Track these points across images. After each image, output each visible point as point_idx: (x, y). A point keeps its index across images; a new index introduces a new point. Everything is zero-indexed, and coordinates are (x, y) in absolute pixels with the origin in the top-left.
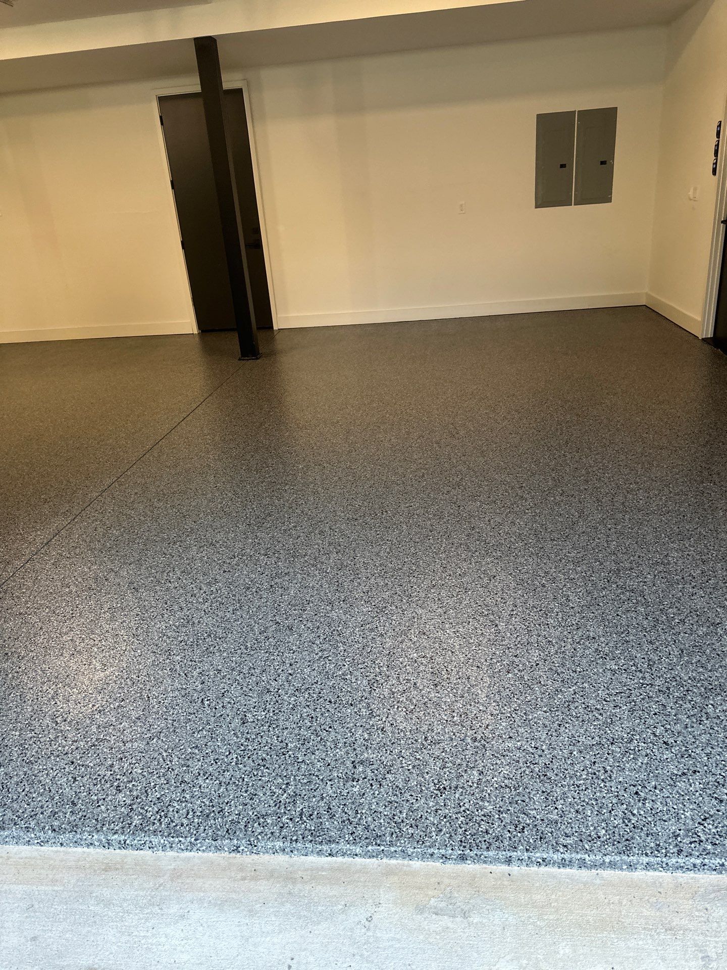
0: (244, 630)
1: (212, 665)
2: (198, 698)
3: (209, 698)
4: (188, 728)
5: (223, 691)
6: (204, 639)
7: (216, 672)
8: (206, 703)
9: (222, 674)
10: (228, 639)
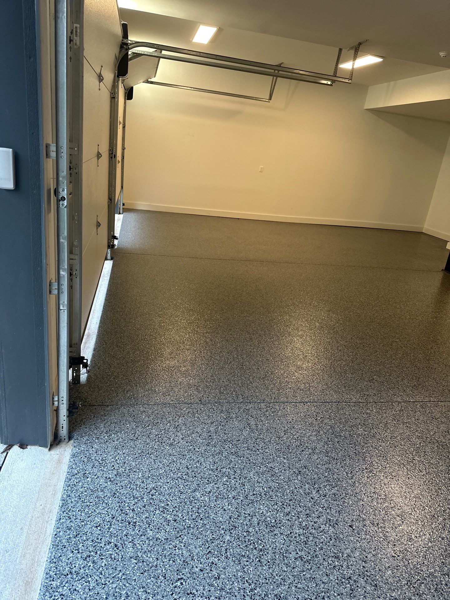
0: (277, 578)
1: (224, 568)
2: (183, 574)
3: (184, 583)
4: (149, 581)
5: (194, 591)
6: (256, 548)
7: (216, 576)
8: (179, 584)
9: (215, 582)
10: (260, 568)
